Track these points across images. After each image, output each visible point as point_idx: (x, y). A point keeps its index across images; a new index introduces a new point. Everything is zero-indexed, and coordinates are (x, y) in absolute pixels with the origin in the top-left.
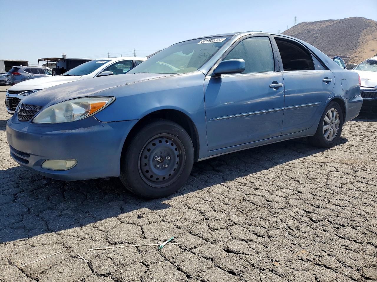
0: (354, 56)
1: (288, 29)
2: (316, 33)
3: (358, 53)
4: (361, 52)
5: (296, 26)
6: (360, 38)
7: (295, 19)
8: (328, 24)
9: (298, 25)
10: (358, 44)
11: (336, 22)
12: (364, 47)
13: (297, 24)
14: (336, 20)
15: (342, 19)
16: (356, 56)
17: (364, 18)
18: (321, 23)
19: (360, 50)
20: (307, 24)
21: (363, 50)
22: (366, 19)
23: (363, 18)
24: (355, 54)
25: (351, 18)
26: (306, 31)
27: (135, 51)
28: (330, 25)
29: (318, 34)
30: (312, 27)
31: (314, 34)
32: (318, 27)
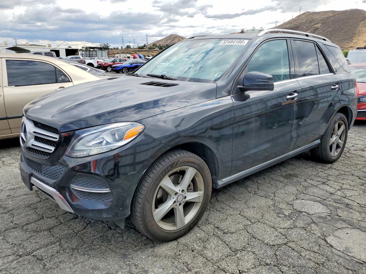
0: (349, 47)
1: (293, 18)
2: (317, 23)
3: (352, 43)
4: (356, 43)
5: (300, 15)
6: (357, 30)
8: (330, 15)
10: (355, 35)
11: (337, 13)
12: (359, 38)
13: (301, 13)
14: (337, 11)
15: (343, 11)
18: (324, 14)
19: (355, 41)
20: (311, 14)
21: (358, 41)
23: (362, 10)
24: (350, 45)
25: (351, 10)
26: (309, 21)
28: (332, 15)
29: (319, 24)
30: (315, 17)
31: (315, 24)
32: (320, 17)
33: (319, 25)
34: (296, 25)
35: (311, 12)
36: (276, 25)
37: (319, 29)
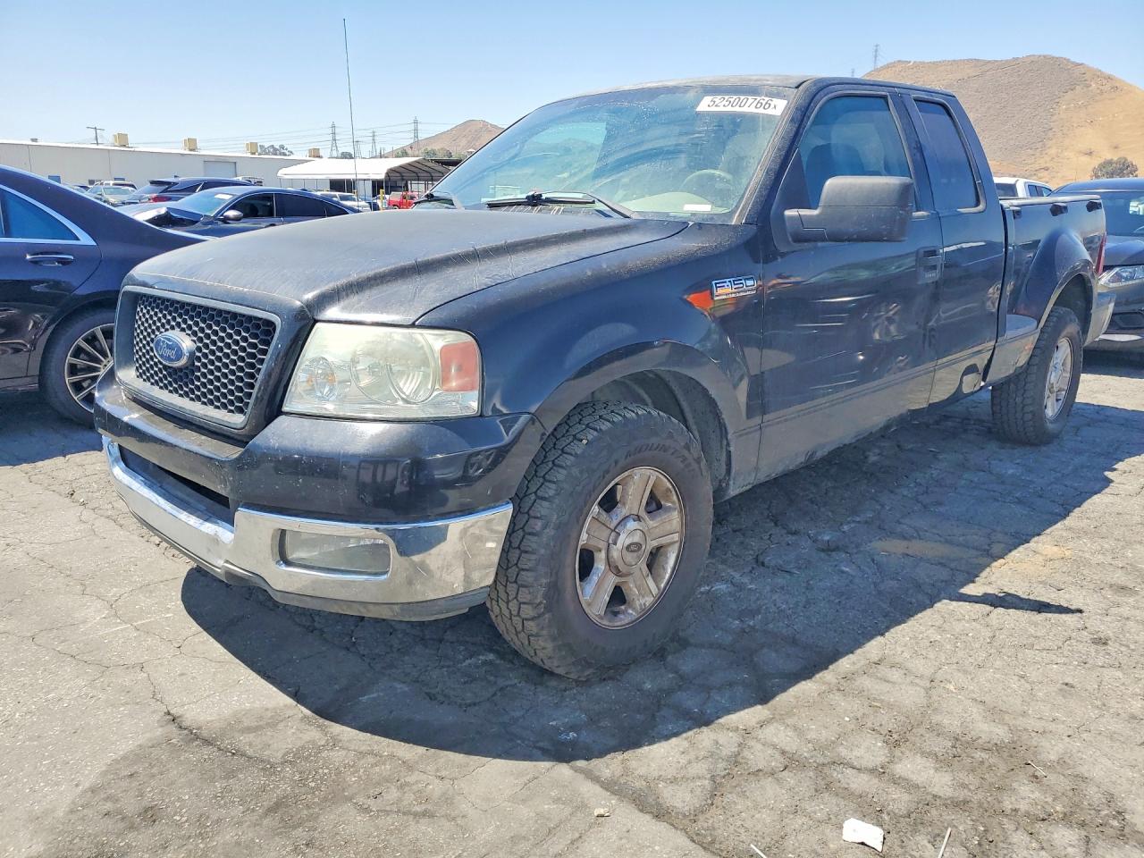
0: (1038, 168)
3: (1048, 158)
4: (1057, 156)
5: (877, 71)
6: (1055, 118)
7: (876, 51)
8: (970, 71)
9: (883, 68)
10: (1050, 134)
11: (989, 66)
12: (1064, 144)
13: (880, 65)
14: (989, 62)
15: (1007, 61)
16: (1043, 165)
17: (1068, 60)
18: (949, 68)
19: (1053, 151)
20: (910, 68)
21: (1063, 151)
22: (1073, 63)
23: (1065, 59)
24: (1042, 163)
25: (1032, 58)
27: (416, 122)
28: (975, 74)
32: (940, 78)
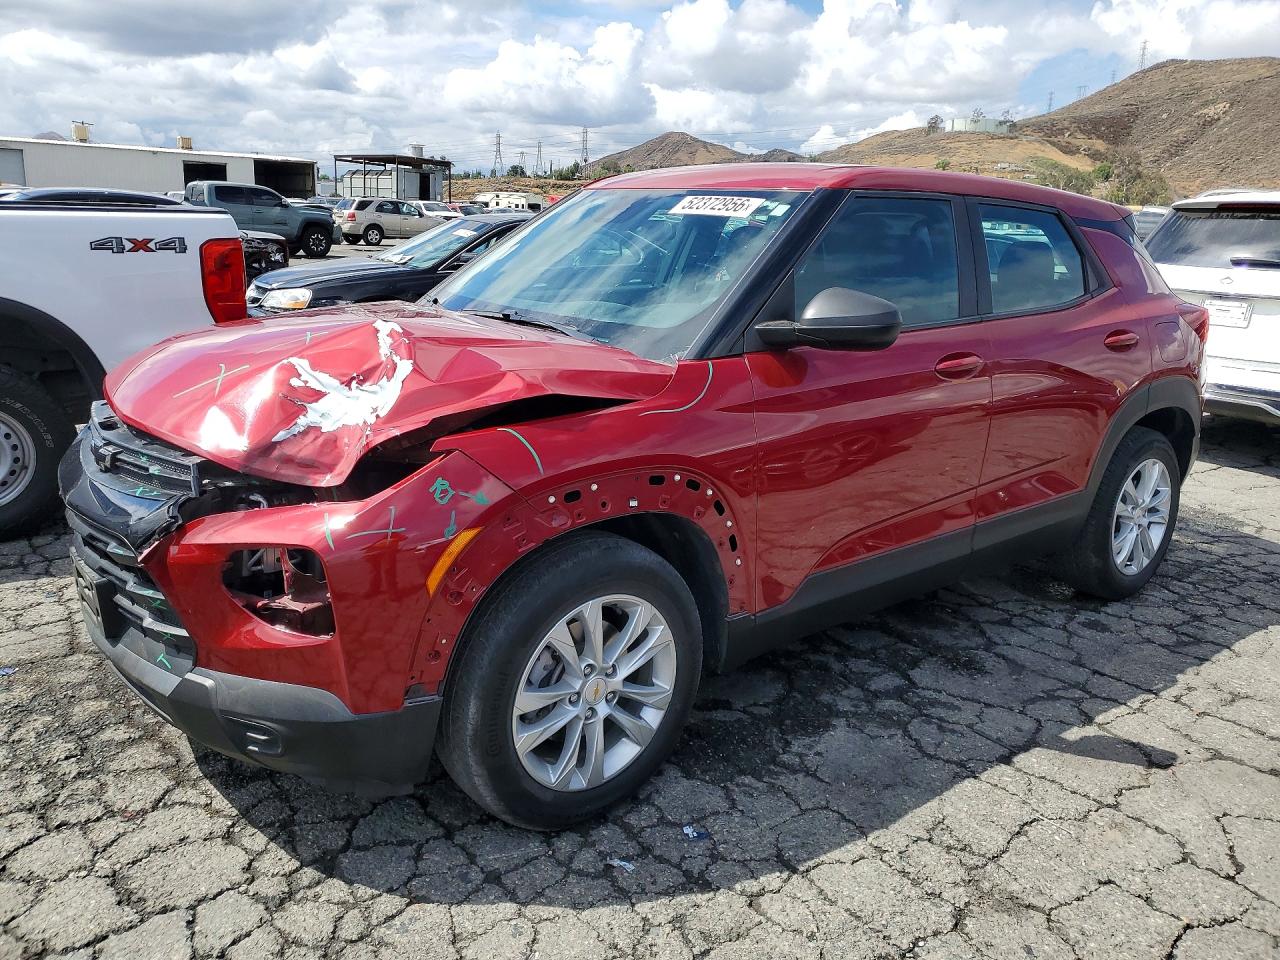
2: (1214, 102)
5: (1144, 71)
8: (1264, 72)
9: (1152, 68)
13: (1147, 65)
18: (1235, 68)
20: (1185, 68)
26: (1179, 93)
29: (1221, 105)
30: (1201, 78)
31: (1205, 104)
32: (1223, 80)
33: (1221, 107)
34: (1131, 105)
35: (1186, 61)
36: (1050, 106)
37: (1221, 122)
